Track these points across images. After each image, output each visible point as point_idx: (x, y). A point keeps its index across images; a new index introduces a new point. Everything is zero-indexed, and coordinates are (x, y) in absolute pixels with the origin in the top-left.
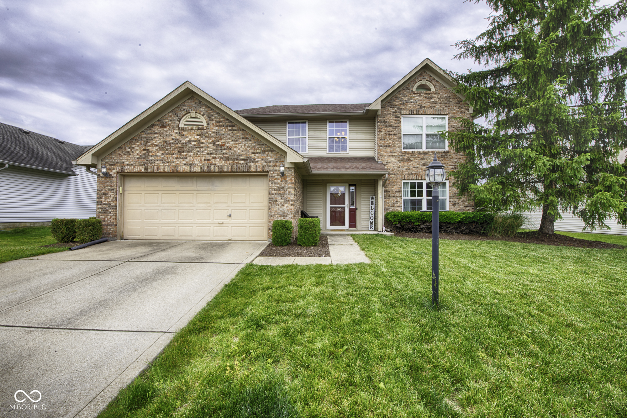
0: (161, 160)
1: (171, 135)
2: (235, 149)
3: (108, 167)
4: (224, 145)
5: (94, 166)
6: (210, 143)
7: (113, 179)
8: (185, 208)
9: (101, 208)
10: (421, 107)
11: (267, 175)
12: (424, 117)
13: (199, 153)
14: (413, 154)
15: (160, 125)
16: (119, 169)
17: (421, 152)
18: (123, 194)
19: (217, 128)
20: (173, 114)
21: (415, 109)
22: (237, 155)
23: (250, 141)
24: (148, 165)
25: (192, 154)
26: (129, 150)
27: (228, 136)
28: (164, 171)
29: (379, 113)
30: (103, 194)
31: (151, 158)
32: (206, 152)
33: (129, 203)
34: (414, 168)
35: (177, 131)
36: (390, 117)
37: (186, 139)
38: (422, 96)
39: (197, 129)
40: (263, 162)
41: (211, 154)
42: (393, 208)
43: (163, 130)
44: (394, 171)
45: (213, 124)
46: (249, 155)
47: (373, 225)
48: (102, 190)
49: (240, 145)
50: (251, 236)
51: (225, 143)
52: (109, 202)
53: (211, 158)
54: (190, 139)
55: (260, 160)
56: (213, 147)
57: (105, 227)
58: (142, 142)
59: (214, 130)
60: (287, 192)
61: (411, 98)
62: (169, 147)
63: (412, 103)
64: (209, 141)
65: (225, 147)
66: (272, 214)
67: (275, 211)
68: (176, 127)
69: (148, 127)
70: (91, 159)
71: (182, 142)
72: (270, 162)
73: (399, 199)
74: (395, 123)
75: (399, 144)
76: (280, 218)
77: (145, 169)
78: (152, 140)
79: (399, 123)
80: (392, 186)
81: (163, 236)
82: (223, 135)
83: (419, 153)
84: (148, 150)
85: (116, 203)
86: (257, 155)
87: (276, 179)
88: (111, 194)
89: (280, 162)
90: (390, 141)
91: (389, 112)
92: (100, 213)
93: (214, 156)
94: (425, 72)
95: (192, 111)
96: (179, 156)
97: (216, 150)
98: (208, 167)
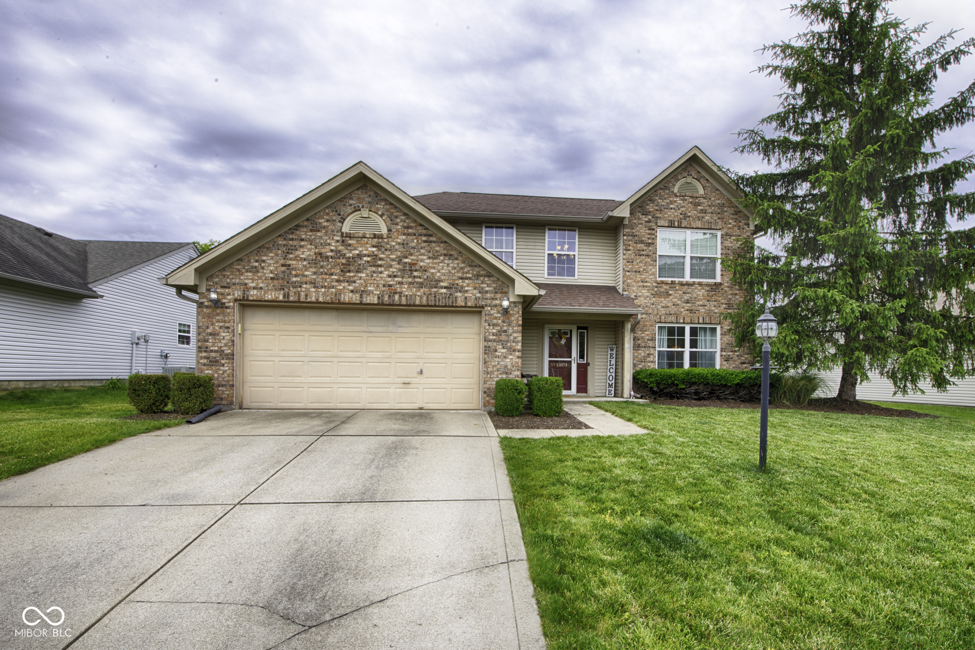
0: (311, 283)
1: (329, 244)
2: (432, 271)
3: (219, 291)
4: (416, 264)
5: (193, 289)
6: (393, 260)
7: (228, 310)
8: (348, 360)
9: (207, 358)
10: (686, 216)
12: (689, 232)
13: (375, 275)
14: (672, 286)
15: (311, 227)
16: (238, 294)
17: (684, 282)
18: (242, 335)
19: (404, 237)
20: (332, 211)
21: (676, 219)
22: (436, 281)
23: (456, 259)
24: (289, 289)
25: (363, 275)
26: (257, 264)
27: (422, 251)
28: (317, 300)
29: (626, 222)
30: (210, 334)
31: (294, 279)
32: (386, 273)
33: (251, 349)
34: (674, 305)
35: (338, 238)
36: (641, 228)
37: (353, 252)
38: (686, 200)
39: (372, 236)
40: (475, 291)
41: (395, 276)
42: (643, 364)
43: (316, 236)
44: (646, 309)
45: (398, 231)
46: (454, 280)
47: (613, 389)
48: (208, 328)
49: (441, 264)
50: (454, 403)
51: (417, 261)
52: (221, 347)
53: (395, 283)
54: (361, 251)
55: (470, 288)
56: (398, 266)
57: (215, 388)
58: (280, 252)
59: (399, 240)
60: (512, 338)
61: (671, 203)
62: (325, 263)
63: (673, 211)
64: (391, 256)
65: (418, 267)
66: (489, 370)
67: (493, 366)
68: (338, 232)
69: (290, 229)
70: (193, 278)
71: (348, 255)
72: (487, 292)
73: (652, 351)
74: (649, 238)
75: (653, 270)
76: (500, 376)
77: (284, 297)
78: (297, 250)
79: (653, 239)
80: (643, 331)
82: (414, 248)
83: (682, 284)
84: (289, 265)
85: (233, 350)
86: (467, 281)
87: (496, 318)
88: (224, 334)
89: (501, 293)
90: (641, 264)
91: (640, 221)
92: (205, 365)
93: (400, 279)
94: (691, 165)
95: (363, 207)
96: (341, 278)
97: (403, 271)
98: (390, 296)
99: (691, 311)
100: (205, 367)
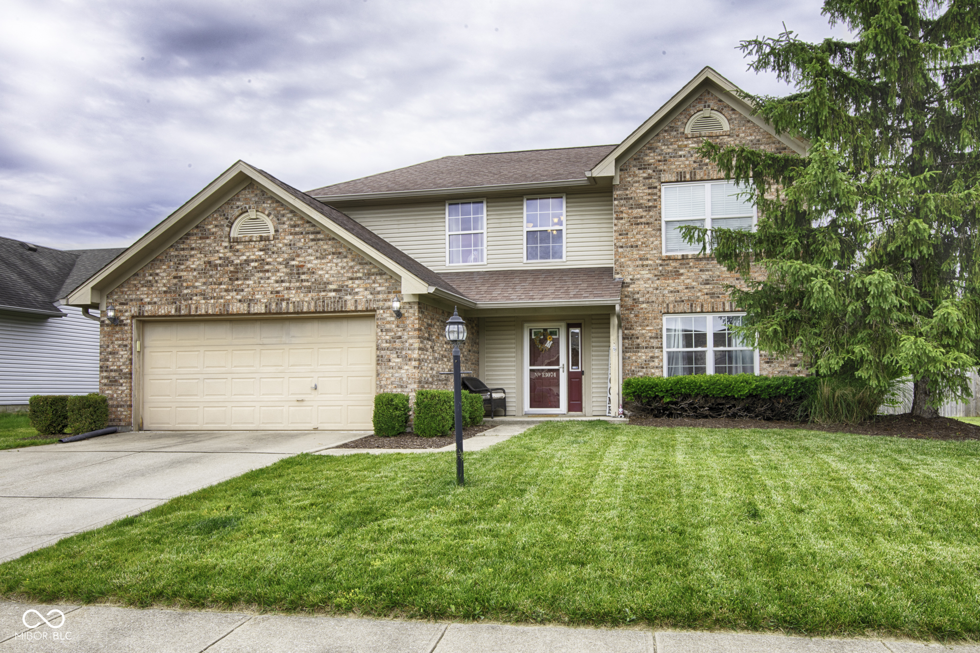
0: (202, 294)
1: (218, 252)
2: (320, 272)
3: (117, 308)
4: (303, 266)
5: (95, 306)
6: (280, 263)
7: (126, 328)
8: (241, 376)
9: (107, 377)
10: (701, 165)
11: (373, 316)
12: (708, 185)
13: (262, 282)
14: (684, 262)
15: (200, 235)
16: (134, 310)
17: (702, 256)
18: (141, 353)
19: (291, 237)
20: (220, 215)
21: (687, 170)
22: (325, 283)
23: (346, 257)
24: (181, 303)
25: (251, 282)
26: (151, 278)
27: (310, 251)
28: (207, 312)
29: (617, 182)
30: (111, 353)
31: (185, 291)
32: (274, 278)
33: (152, 368)
34: (687, 288)
35: (227, 244)
36: (637, 188)
37: (241, 258)
38: (702, 142)
39: (258, 239)
40: (366, 293)
41: (282, 281)
42: (644, 370)
43: (205, 243)
44: (647, 296)
45: (284, 231)
46: (344, 281)
48: (108, 346)
49: (329, 265)
50: (351, 423)
51: (305, 262)
52: (120, 366)
53: (282, 289)
54: (248, 257)
55: (361, 290)
56: (285, 270)
57: (114, 409)
58: (172, 263)
59: (286, 241)
60: (407, 345)
61: (680, 148)
62: (214, 272)
63: (683, 159)
64: (278, 260)
65: (305, 270)
66: (383, 383)
67: (387, 379)
68: (225, 237)
69: (181, 239)
70: (89, 296)
71: (236, 262)
72: (379, 293)
73: (657, 352)
74: (649, 200)
75: (656, 243)
76: (395, 390)
77: (176, 311)
78: (187, 260)
79: (655, 200)
80: (643, 326)
81: (207, 423)
82: (301, 248)
84: (181, 277)
85: (131, 368)
86: (357, 282)
87: (389, 322)
88: (122, 353)
89: (393, 293)
90: (639, 236)
91: (636, 179)
92: (105, 385)
93: (288, 284)
94: (709, 93)
95: (250, 208)
96: (230, 287)
97: (290, 274)
98: (277, 304)
99: (712, 295)
100: (106, 388)
